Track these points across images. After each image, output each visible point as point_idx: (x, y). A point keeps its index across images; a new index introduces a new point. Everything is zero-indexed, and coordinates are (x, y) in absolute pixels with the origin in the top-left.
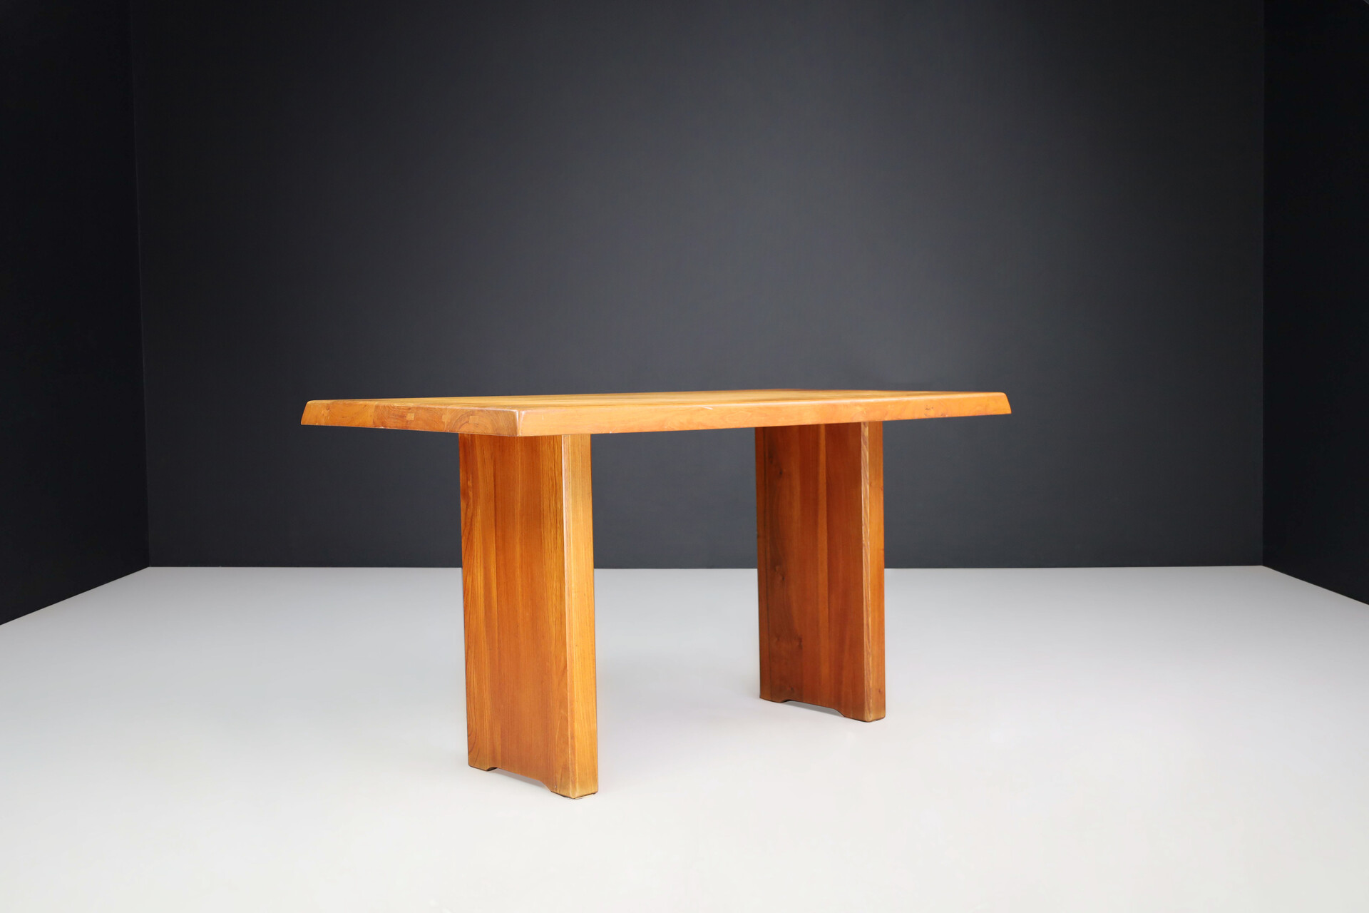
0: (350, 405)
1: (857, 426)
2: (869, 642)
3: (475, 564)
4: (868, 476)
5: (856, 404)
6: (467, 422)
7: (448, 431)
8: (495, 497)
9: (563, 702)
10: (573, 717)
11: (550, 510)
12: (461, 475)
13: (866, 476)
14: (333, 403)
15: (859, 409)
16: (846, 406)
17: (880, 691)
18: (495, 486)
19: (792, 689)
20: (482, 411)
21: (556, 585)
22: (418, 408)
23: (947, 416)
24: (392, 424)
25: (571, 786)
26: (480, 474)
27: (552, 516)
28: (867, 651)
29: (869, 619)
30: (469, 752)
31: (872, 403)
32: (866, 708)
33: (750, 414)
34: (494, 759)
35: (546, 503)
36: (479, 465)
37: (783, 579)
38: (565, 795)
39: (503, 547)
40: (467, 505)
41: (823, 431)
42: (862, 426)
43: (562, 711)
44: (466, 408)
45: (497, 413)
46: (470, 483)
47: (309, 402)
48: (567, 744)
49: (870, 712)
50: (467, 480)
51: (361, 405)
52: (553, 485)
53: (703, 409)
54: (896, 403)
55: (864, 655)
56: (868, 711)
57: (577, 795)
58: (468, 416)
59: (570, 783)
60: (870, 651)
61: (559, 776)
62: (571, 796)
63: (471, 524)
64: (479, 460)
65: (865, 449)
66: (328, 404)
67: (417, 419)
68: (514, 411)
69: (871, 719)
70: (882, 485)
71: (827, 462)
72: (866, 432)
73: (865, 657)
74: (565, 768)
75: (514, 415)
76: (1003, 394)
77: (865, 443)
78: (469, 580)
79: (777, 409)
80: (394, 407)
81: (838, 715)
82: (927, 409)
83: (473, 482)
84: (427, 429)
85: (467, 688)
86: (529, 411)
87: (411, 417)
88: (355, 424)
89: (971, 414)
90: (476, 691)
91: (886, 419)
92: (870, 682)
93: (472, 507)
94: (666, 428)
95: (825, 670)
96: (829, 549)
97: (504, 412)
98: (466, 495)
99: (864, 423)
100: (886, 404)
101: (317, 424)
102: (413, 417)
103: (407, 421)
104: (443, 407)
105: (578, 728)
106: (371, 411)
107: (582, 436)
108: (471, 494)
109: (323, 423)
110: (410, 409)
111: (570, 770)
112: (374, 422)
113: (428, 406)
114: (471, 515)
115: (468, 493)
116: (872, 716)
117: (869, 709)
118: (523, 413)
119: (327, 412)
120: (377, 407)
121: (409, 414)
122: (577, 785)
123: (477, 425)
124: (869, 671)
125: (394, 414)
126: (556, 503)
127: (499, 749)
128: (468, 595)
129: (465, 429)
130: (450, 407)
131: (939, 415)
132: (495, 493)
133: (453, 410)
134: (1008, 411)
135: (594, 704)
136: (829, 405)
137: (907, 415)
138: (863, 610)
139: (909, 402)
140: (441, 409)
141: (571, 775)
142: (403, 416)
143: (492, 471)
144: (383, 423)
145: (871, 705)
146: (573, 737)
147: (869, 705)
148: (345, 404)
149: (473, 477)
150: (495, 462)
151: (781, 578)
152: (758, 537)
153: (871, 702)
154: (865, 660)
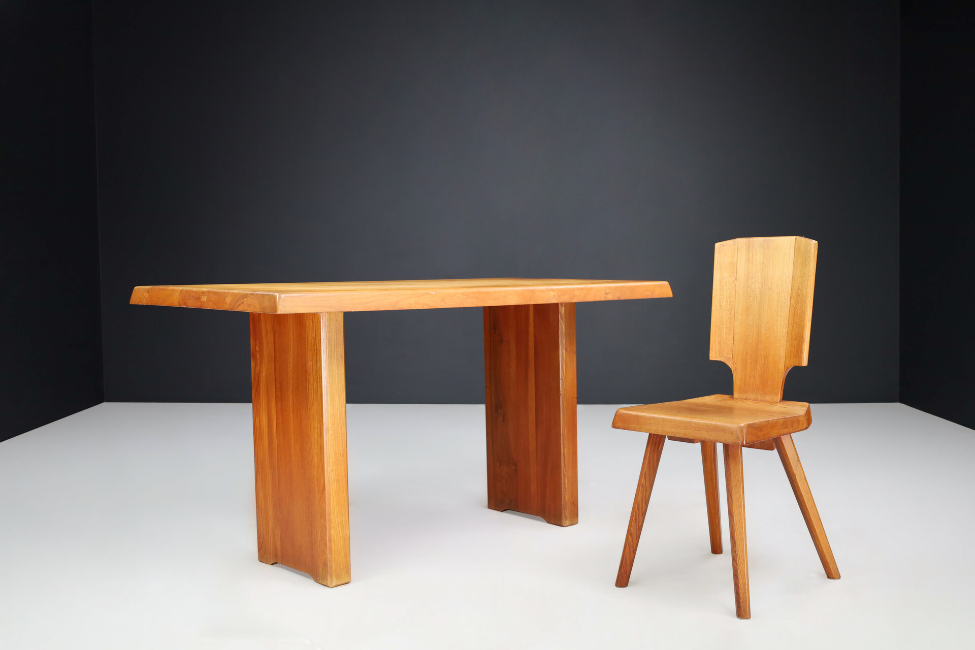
0: (163, 289)
1: (556, 306)
2: (565, 467)
3: (261, 409)
4: (564, 343)
5: (550, 290)
6: (243, 303)
7: (229, 310)
8: (275, 359)
9: (323, 514)
10: (330, 526)
11: (313, 368)
12: (251, 342)
13: (563, 343)
14: (151, 288)
15: (552, 293)
16: (542, 291)
17: (573, 504)
18: (275, 350)
19: (510, 501)
20: (253, 294)
21: (317, 425)
22: (209, 292)
23: (622, 299)
24: (192, 304)
25: (329, 578)
26: (264, 341)
27: (314, 373)
28: (563, 473)
29: (565, 450)
30: (259, 550)
31: (563, 289)
32: (563, 517)
33: (465, 297)
34: (276, 556)
35: (310, 363)
36: (264, 335)
37: (504, 419)
38: (325, 584)
39: (281, 397)
40: (256, 365)
41: (531, 310)
42: (560, 306)
43: (322, 521)
44: (243, 292)
45: (263, 295)
46: (257, 348)
47: (136, 288)
48: (327, 546)
49: (566, 520)
50: (256, 345)
51: (171, 289)
52: (314, 350)
53: (427, 293)
54: (582, 289)
55: (561, 477)
56: (564, 519)
57: (334, 585)
58: (243, 298)
59: (329, 575)
60: (566, 473)
61: (320, 570)
62: (329, 586)
63: (258, 380)
64: (264, 331)
65: (562, 323)
66: (148, 289)
67: (208, 300)
68: (275, 294)
69: (567, 525)
70: (575, 350)
71: (534, 332)
72: (562, 310)
73: (562, 478)
74: (325, 564)
75: (274, 297)
76: (666, 283)
77: (562, 318)
78: (257, 420)
79: (488, 293)
80: (193, 291)
81: (544, 522)
82: (606, 294)
83: (259, 347)
84: (216, 308)
85: (256, 502)
86: (287, 295)
87: (204, 299)
88: (166, 304)
89: (641, 297)
90: (263, 504)
91: (574, 301)
92: (566, 497)
93: (259, 366)
94: (397, 308)
95: (534, 487)
96: (536, 396)
97: (268, 295)
98: (255, 357)
99: (561, 304)
100: (574, 290)
101: (140, 304)
102: (206, 299)
103: (202, 302)
104: (227, 291)
105: (334, 532)
106: (177, 294)
107: (336, 313)
108: (258, 356)
109: (145, 303)
110: (204, 293)
111: (329, 566)
112: (179, 303)
113: (216, 290)
114: (258, 372)
115: (256, 356)
116: (568, 522)
117: (565, 517)
118: (283, 296)
119: (148, 294)
120: (181, 291)
121: (203, 297)
122: (334, 577)
123: (249, 305)
124: (565, 488)
125: (193, 297)
126: (317, 363)
127: (279, 548)
128: (256, 432)
129: (241, 309)
130: (231, 291)
131: (615, 298)
132: (275, 355)
133: (233, 294)
134: (671, 296)
135: (347, 516)
136: (528, 290)
137: (590, 298)
138: (560, 443)
139: (591, 288)
140: (225, 293)
141: (329, 569)
142: (199, 298)
143: (272, 340)
144: (185, 303)
145: (567, 514)
146: (330, 541)
147: (565, 514)
148: (159, 289)
149: (259, 344)
150: (274, 332)
151: (502, 418)
152: (486, 387)
153: (567, 512)
154: (562, 481)
